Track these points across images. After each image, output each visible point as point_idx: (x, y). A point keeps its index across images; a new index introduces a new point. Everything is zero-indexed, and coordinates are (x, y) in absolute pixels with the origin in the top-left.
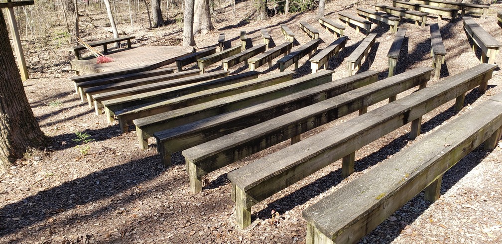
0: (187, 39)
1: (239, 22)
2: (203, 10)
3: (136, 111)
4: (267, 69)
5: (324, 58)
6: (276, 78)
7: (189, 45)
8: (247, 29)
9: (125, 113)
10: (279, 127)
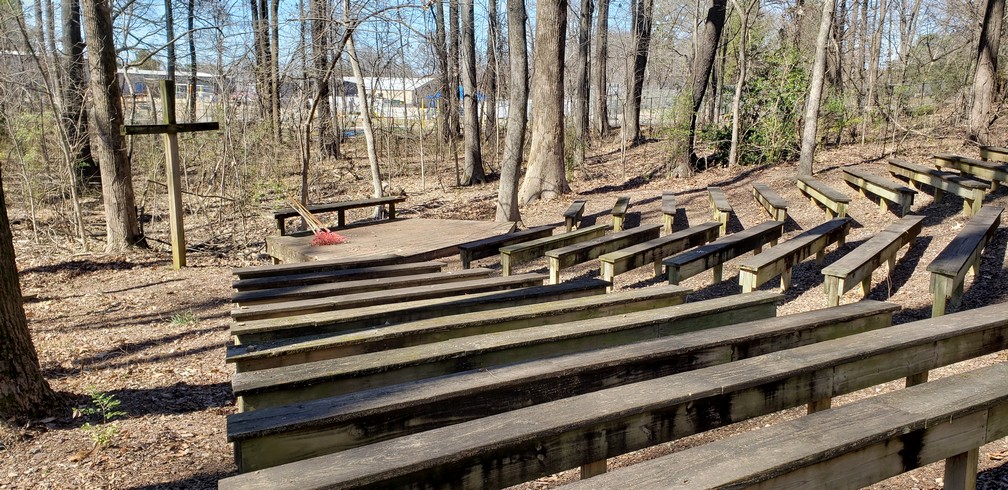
0: (505, 207)
1: (627, 179)
2: (551, 153)
3: (274, 351)
4: (649, 278)
5: (776, 261)
7: (506, 220)
8: (634, 195)
9: (246, 355)
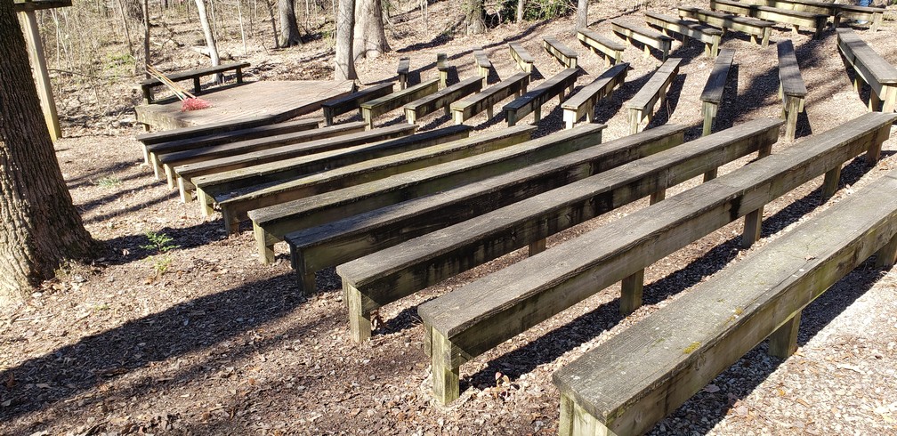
0: (343, 67)
1: (434, 37)
2: (371, 15)
3: (253, 195)
4: (484, 122)
5: (587, 101)
6: (500, 138)
7: (345, 79)
8: (448, 49)
9: (233, 199)
10: (509, 225)
